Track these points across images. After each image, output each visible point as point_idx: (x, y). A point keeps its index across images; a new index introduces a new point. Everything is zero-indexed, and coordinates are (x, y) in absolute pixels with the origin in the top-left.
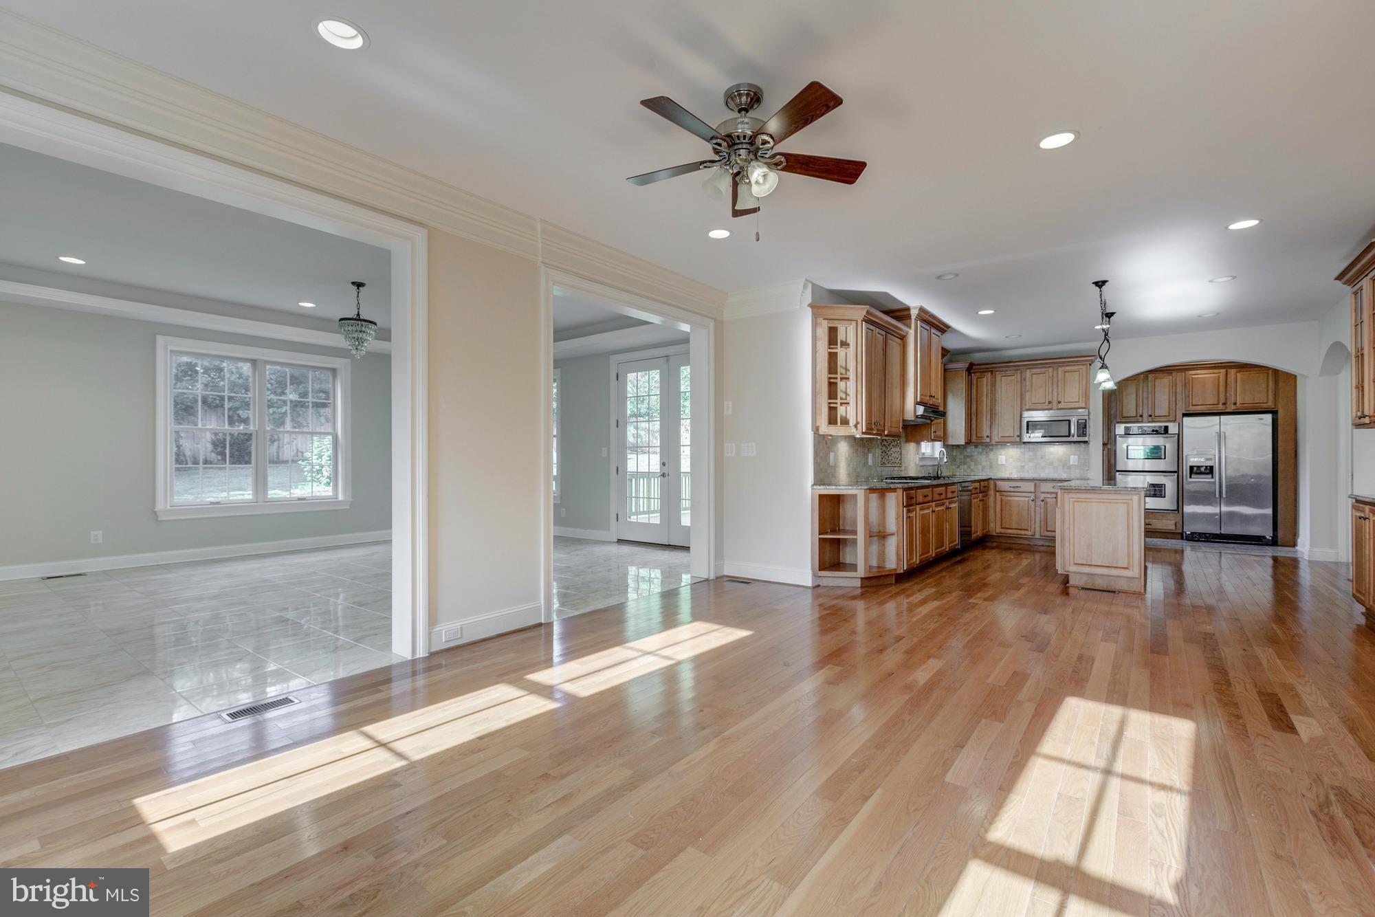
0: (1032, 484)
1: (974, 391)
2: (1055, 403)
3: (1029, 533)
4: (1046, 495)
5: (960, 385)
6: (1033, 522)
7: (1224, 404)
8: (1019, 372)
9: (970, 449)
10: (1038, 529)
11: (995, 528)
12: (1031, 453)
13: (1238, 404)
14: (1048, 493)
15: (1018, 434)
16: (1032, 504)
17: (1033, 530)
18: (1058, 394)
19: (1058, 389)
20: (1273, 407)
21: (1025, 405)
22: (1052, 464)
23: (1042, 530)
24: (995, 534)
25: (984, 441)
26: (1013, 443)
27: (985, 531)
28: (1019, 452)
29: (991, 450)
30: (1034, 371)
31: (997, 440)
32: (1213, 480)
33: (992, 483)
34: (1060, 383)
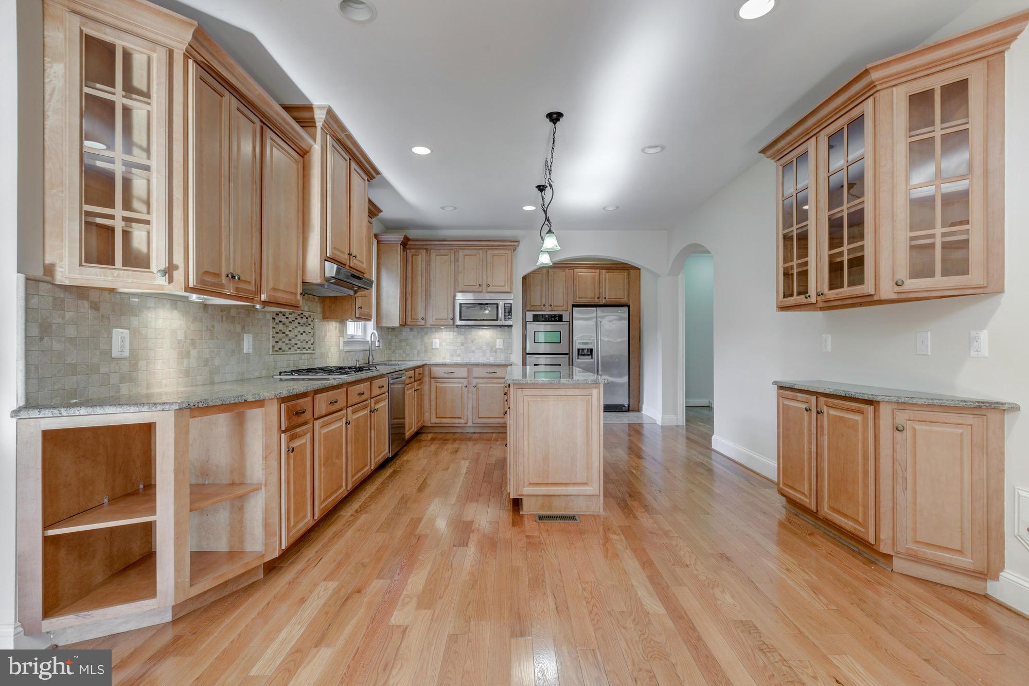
0: (465, 369)
1: (409, 268)
2: (484, 286)
3: (462, 421)
4: (478, 381)
5: (395, 258)
6: (466, 410)
7: (598, 298)
8: (452, 252)
9: (406, 332)
10: (470, 417)
11: (431, 419)
12: (462, 337)
13: (607, 298)
14: (479, 378)
15: (452, 317)
16: (465, 390)
17: (466, 417)
18: (487, 277)
19: (487, 272)
20: (627, 302)
21: (458, 286)
22: (481, 348)
23: (474, 416)
24: (430, 425)
25: (419, 323)
26: (447, 326)
27: (420, 423)
28: (452, 336)
29: (426, 333)
30: (467, 252)
31: (431, 323)
32: (592, 360)
33: (427, 368)
34: (489, 267)
